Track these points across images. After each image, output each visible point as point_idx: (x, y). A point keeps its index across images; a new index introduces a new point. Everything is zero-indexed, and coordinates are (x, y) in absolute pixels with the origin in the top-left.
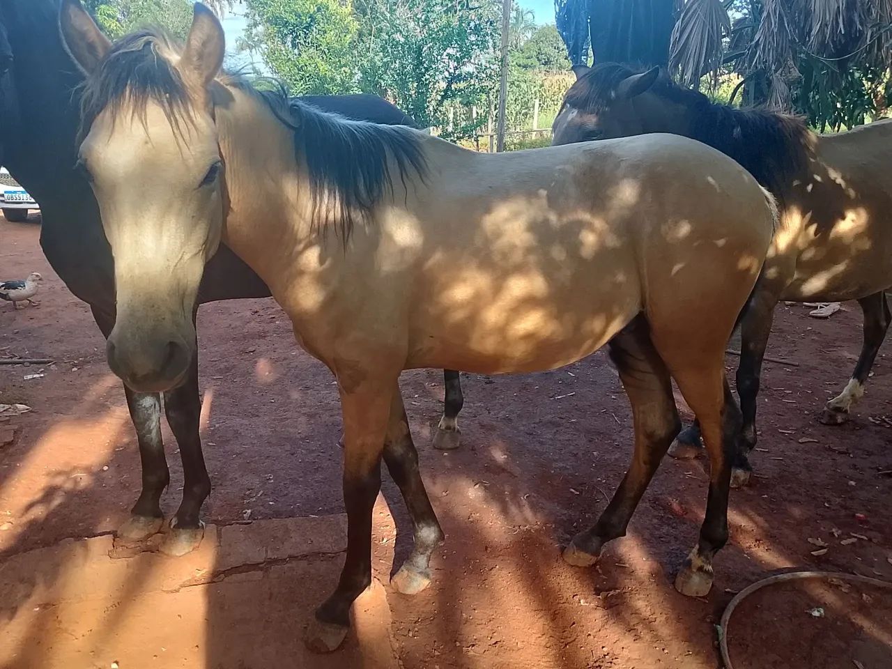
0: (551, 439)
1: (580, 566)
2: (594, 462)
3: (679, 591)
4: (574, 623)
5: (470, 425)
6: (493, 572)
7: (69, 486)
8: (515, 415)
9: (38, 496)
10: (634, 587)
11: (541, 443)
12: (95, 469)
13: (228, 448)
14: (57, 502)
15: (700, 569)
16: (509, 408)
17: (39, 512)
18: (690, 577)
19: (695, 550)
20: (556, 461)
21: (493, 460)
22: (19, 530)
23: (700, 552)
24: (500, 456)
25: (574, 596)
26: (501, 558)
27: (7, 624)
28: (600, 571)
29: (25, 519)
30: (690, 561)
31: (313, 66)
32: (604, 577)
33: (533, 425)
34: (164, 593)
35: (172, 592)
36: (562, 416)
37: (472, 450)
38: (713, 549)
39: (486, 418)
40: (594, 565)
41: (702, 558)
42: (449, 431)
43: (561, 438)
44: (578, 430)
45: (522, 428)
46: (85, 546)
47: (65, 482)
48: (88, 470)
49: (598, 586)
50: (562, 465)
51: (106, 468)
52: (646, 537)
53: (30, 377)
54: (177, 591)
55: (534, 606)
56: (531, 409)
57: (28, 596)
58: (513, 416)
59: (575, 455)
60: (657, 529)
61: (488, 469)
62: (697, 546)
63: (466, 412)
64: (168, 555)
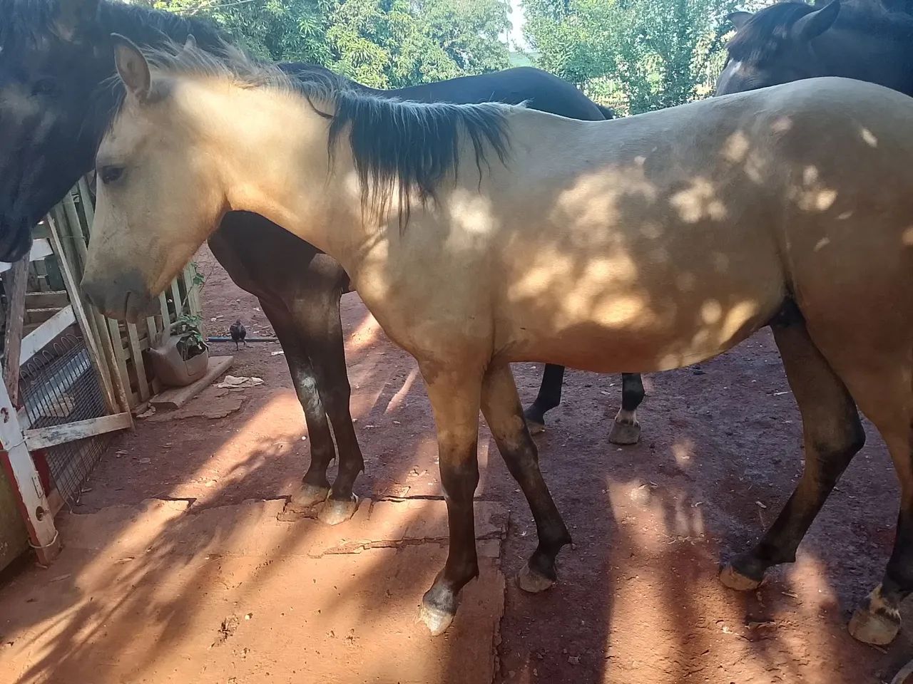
0: (753, 442)
1: (737, 589)
2: (798, 472)
3: (852, 634)
4: (708, 651)
5: (658, 419)
6: (632, 581)
7: (270, 452)
8: (719, 411)
9: (246, 458)
10: (795, 622)
11: (740, 446)
12: (296, 438)
13: (409, 427)
14: (257, 465)
15: (881, 612)
16: (715, 403)
17: (240, 473)
18: (866, 620)
19: (877, 589)
20: (751, 467)
21: (672, 461)
22: (220, 487)
23: (883, 592)
24: (682, 456)
25: (718, 621)
26: (645, 568)
27: (182, 568)
28: (760, 598)
29: (226, 479)
30: (868, 601)
31: (574, 34)
32: (762, 606)
33: (735, 425)
34: (309, 558)
35: (316, 558)
36: (777, 416)
37: (651, 447)
38: (901, 590)
39: (681, 413)
40: (755, 590)
41: (885, 600)
42: (626, 425)
43: (766, 441)
44: (791, 433)
45: (721, 427)
46: (262, 507)
47: (268, 448)
48: (290, 438)
49: (751, 614)
50: (756, 472)
51: (304, 438)
52: (832, 565)
53: (276, 353)
54: (319, 557)
55: (666, 626)
56: (739, 406)
57: (204, 546)
58: (716, 413)
59: (776, 463)
60: (851, 559)
61: (662, 470)
62: (881, 585)
63: (659, 405)
64: (323, 523)
